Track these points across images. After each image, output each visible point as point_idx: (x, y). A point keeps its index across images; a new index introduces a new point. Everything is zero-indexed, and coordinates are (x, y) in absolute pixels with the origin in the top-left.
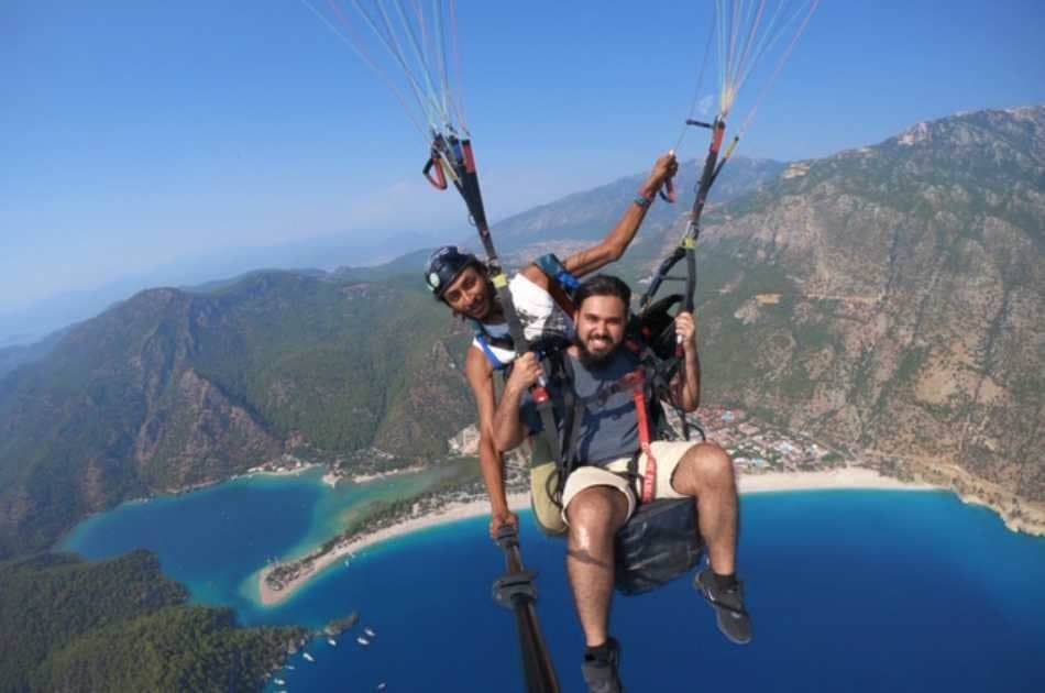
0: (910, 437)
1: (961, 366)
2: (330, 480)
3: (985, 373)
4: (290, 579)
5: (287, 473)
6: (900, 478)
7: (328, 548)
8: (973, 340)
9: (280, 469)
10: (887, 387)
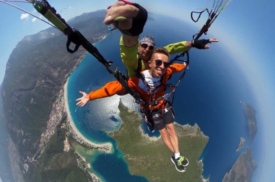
0: (62, 79)
1: (54, 71)
2: (89, 166)
3: (56, 69)
4: (106, 146)
5: (96, 177)
6: (66, 81)
7: (98, 148)
8: (51, 69)
9: (97, 179)
10: (54, 82)
